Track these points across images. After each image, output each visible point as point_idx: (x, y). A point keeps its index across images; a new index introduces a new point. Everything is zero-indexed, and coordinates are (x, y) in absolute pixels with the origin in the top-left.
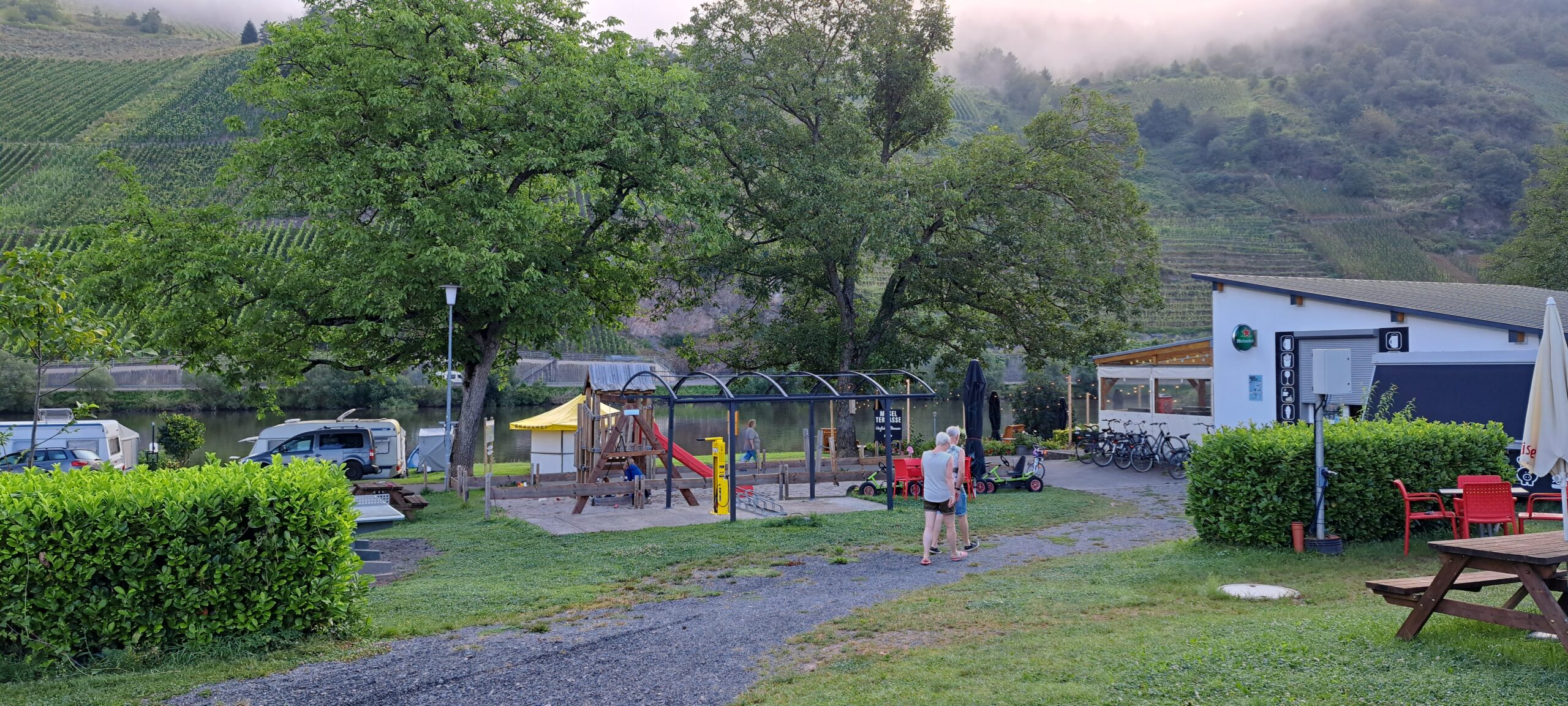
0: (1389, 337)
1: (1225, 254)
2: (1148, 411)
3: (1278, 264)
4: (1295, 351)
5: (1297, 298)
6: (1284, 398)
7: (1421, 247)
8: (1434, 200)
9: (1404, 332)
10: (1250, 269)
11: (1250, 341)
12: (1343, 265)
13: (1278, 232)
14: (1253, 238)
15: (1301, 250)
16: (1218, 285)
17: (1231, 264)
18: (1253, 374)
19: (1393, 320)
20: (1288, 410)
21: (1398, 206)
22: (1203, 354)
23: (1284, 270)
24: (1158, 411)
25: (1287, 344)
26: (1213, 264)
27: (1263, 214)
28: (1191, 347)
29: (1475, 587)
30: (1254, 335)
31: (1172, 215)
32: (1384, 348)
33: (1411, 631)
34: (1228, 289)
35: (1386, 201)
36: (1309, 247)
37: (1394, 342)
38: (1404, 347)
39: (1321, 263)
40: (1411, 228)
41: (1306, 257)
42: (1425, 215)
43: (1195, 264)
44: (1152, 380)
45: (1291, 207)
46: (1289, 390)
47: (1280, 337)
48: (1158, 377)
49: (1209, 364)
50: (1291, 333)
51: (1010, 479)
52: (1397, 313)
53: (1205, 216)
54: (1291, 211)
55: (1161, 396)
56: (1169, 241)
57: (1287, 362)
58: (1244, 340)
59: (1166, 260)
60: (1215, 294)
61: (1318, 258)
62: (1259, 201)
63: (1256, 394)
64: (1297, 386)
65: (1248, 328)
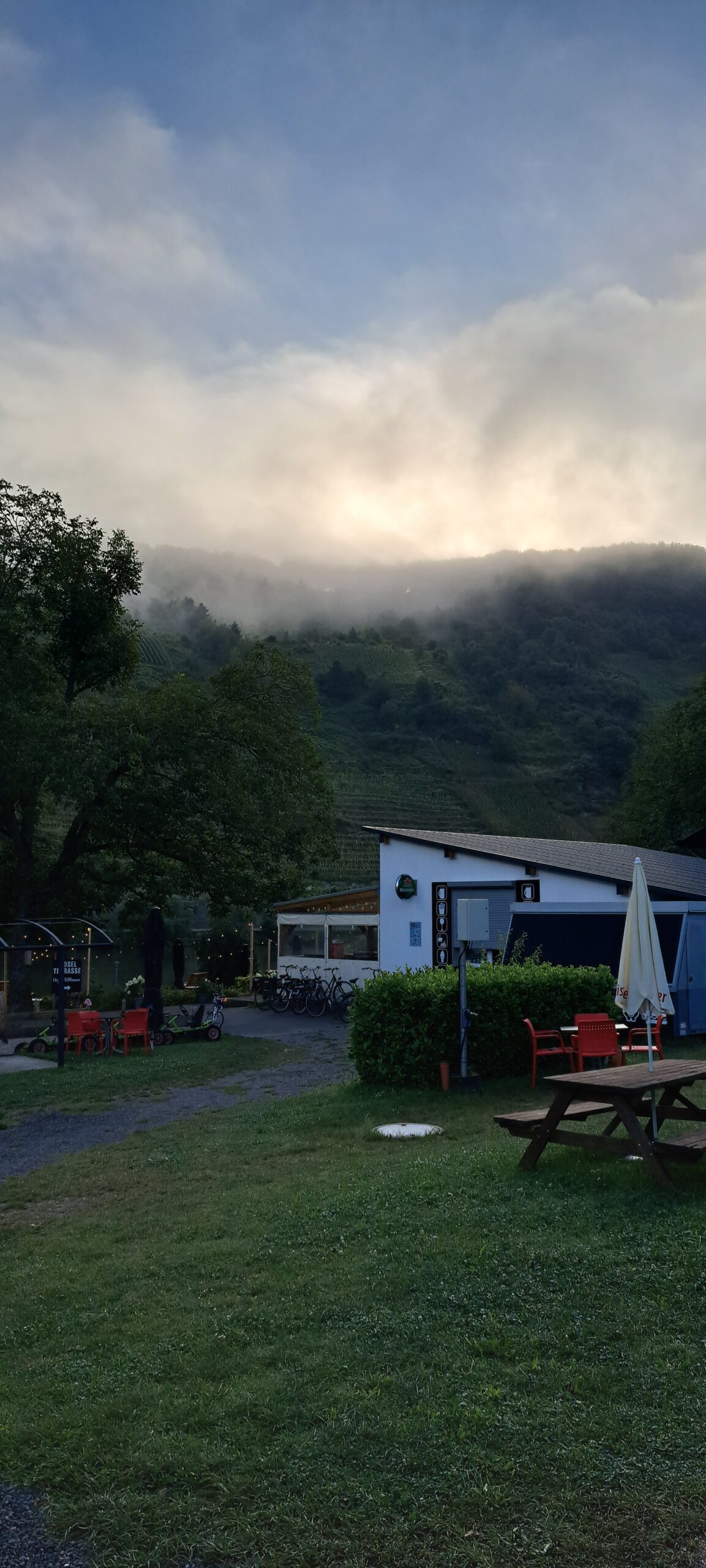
0: (524, 888)
1: (395, 809)
2: (322, 957)
3: (439, 820)
4: (449, 901)
5: (451, 852)
6: (440, 943)
7: (554, 809)
8: (565, 767)
9: (536, 885)
10: (416, 823)
11: (411, 890)
12: (492, 822)
13: (440, 790)
14: (418, 795)
15: (458, 808)
16: (386, 838)
17: (400, 817)
18: (414, 920)
19: (527, 873)
20: (442, 955)
21: (537, 771)
22: (370, 902)
23: (444, 825)
24: (331, 956)
25: (442, 893)
26: (384, 818)
27: (427, 773)
28: (361, 895)
29: (581, 1117)
30: (414, 884)
31: (350, 771)
32: (520, 898)
33: (530, 1162)
34: (394, 843)
35: (526, 766)
36: (465, 805)
37: (528, 893)
38: (536, 898)
39: (474, 820)
40: (547, 791)
41: (461, 814)
42: (557, 781)
43: (369, 817)
44: (326, 926)
45: (450, 768)
46: (443, 936)
47: (436, 886)
48: (332, 923)
49: (376, 911)
50: (445, 884)
51: (189, 1028)
52: (531, 868)
53: (379, 773)
54: (450, 772)
55: (334, 942)
56: (348, 796)
57: (442, 912)
58: (407, 889)
59: (344, 813)
60: (382, 846)
61: (472, 815)
62: (424, 762)
63: (415, 940)
64: (450, 932)
65: (409, 877)
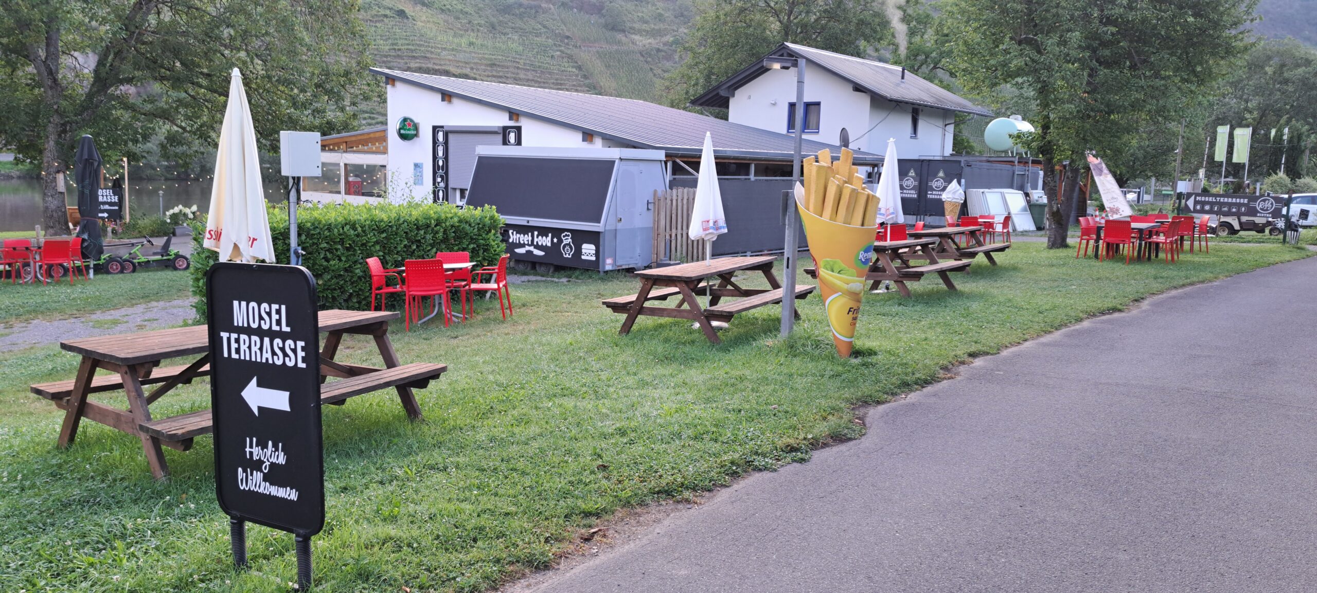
1: (518, 68)
3: (557, 79)
7: (655, 75)
8: (665, 39)
9: (519, 130)
10: (536, 82)
11: (413, 132)
12: (602, 84)
13: (558, 53)
14: (539, 57)
15: (574, 70)
17: (522, 76)
21: (642, 41)
23: (561, 84)
26: (508, 75)
27: (547, 38)
30: (416, 126)
31: (478, 30)
35: (633, 36)
36: (580, 68)
39: (587, 81)
40: (649, 59)
41: (577, 76)
42: (658, 50)
43: (495, 73)
45: (567, 34)
50: (443, 127)
52: (513, 114)
53: (505, 34)
54: (568, 37)
56: (475, 53)
58: (407, 131)
59: (472, 69)
61: (585, 77)
62: (545, 27)
65: (411, 120)
